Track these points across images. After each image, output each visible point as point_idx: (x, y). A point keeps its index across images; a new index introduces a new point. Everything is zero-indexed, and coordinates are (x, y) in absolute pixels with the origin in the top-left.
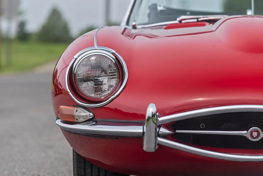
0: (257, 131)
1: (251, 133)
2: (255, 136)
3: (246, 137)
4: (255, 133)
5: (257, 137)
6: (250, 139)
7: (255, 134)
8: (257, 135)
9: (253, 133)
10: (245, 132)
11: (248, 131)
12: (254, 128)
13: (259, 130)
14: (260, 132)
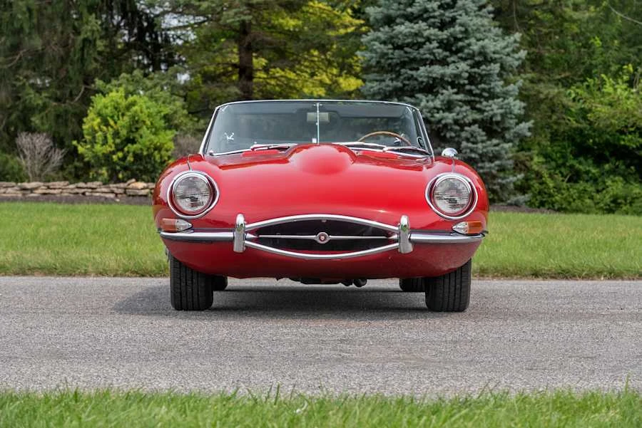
0: (324, 235)
1: (320, 237)
2: (322, 240)
5: (324, 240)
6: (319, 241)
7: (323, 238)
10: (314, 236)
11: (317, 236)
12: (321, 233)
13: (326, 234)
14: (327, 236)
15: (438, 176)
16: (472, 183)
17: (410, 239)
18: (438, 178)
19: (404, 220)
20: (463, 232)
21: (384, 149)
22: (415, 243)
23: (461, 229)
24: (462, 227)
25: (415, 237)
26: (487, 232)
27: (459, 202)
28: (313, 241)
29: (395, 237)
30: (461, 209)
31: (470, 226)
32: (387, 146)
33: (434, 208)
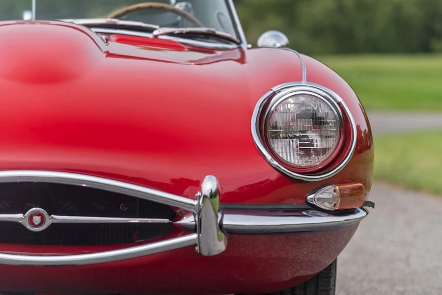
0: (39, 214)
1: (31, 218)
2: (36, 224)
3: (22, 223)
4: (38, 217)
5: (40, 224)
6: (29, 227)
7: (37, 220)
8: (40, 221)
9: (34, 217)
10: (20, 215)
11: (26, 215)
12: (34, 209)
13: (43, 213)
14: (46, 216)
15: (275, 89)
16: (343, 103)
17: (221, 226)
18: (274, 94)
19: (209, 185)
20: (327, 206)
21: (155, 33)
22: (231, 234)
23: (324, 200)
24: (326, 196)
25: (231, 220)
26: (372, 205)
27: (318, 144)
28: (16, 226)
29: (188, 220)
30: (323, 158)
31: (342, 195)
32: (161, 26)
33: (269, 157)
